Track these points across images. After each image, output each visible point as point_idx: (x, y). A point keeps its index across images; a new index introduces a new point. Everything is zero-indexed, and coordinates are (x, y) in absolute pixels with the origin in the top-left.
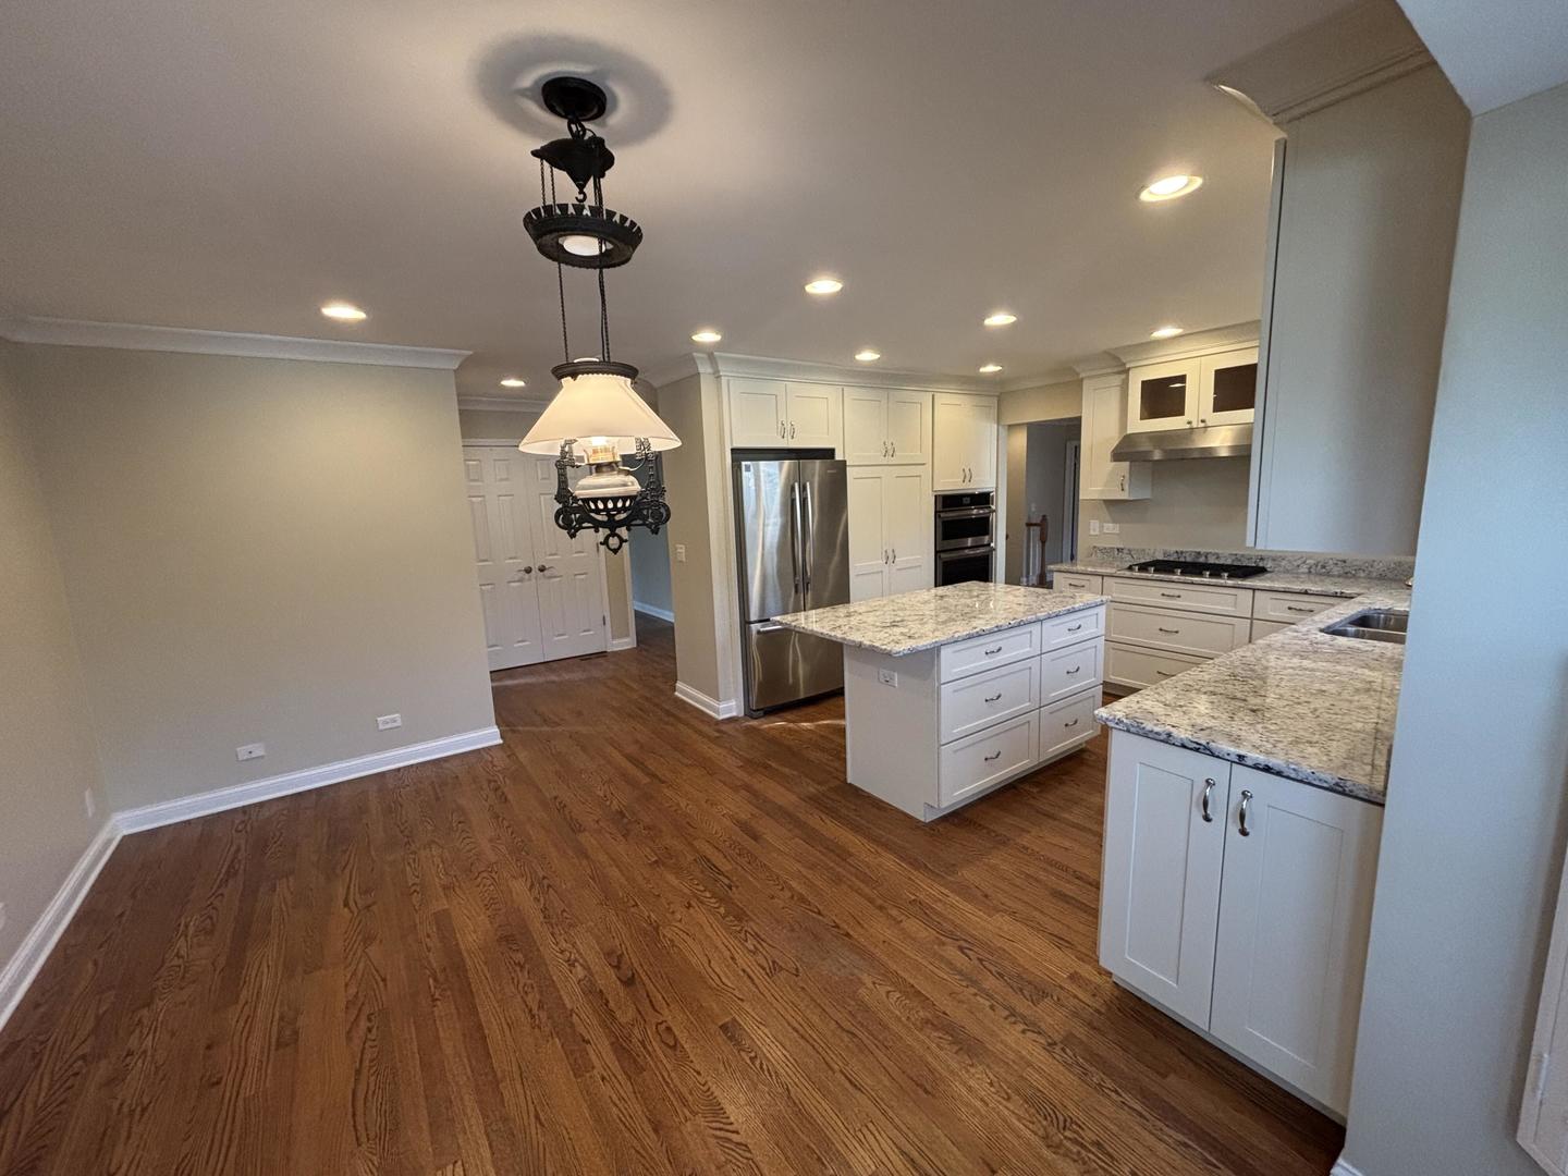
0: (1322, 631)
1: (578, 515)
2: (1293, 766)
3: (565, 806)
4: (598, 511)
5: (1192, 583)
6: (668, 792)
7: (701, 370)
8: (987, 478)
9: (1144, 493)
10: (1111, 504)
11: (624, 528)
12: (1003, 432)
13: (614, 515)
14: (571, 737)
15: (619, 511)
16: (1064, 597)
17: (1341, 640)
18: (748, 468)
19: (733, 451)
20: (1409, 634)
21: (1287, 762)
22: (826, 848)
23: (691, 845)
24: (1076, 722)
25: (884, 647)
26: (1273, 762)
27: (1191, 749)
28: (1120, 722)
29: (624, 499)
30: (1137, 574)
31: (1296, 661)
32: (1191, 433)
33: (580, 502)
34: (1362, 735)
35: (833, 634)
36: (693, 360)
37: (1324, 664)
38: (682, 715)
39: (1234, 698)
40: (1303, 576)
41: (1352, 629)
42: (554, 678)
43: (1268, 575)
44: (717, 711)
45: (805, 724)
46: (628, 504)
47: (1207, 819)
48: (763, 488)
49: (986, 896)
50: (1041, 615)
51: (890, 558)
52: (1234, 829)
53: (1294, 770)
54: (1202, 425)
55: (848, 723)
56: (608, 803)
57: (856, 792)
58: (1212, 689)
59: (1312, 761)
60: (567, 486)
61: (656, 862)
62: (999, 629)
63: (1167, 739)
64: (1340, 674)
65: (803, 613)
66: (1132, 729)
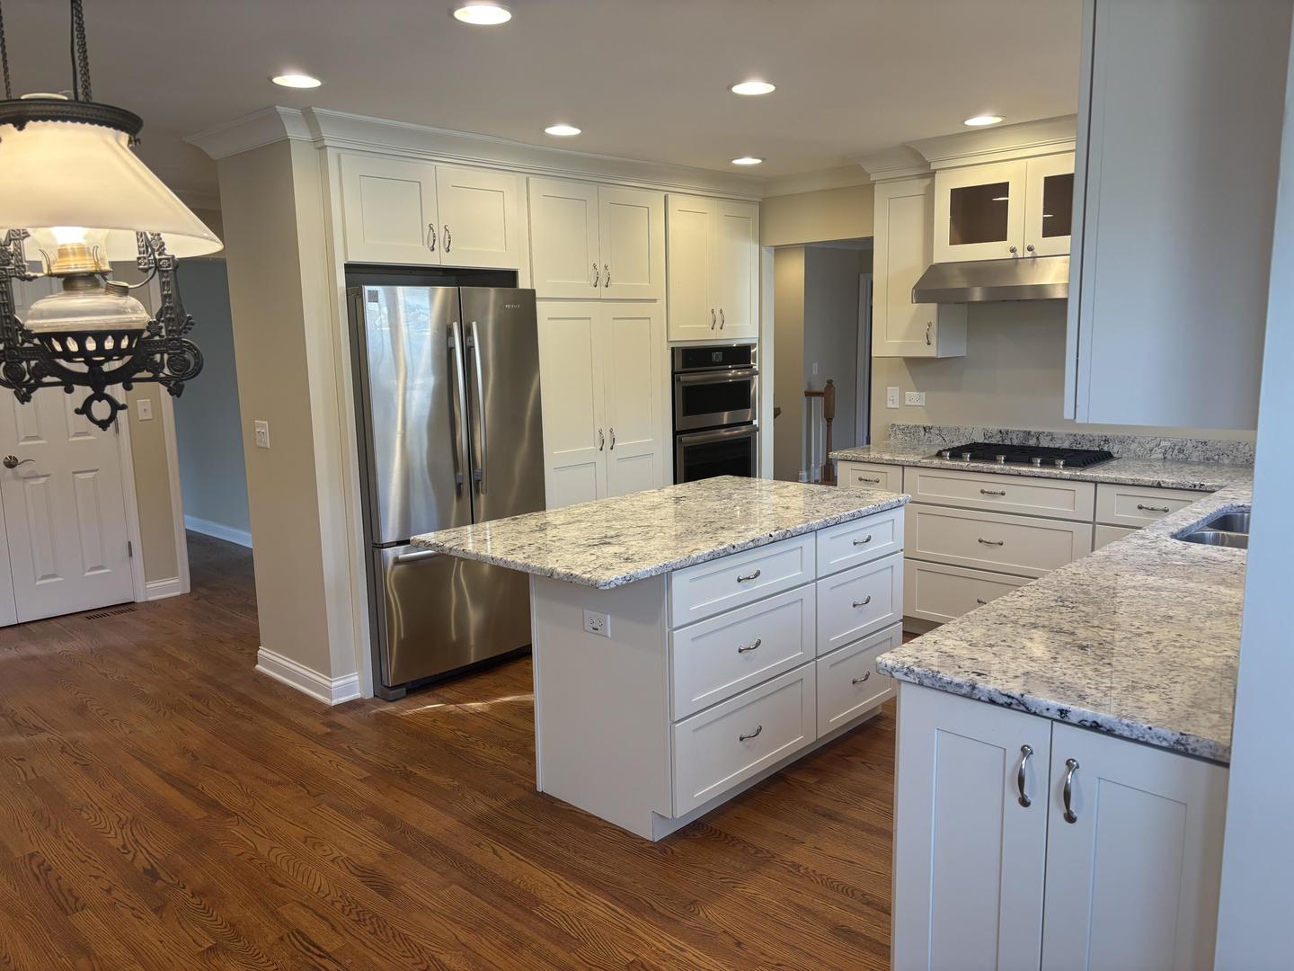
0: (1174, 536)
1: (33, 363)
2: (1126, 721)
3: (50, 869)
4: (68, 355)
5: (1020, 475)
6: (237, 831)
7: (291, 134)
8: (745, 326)
9: (959, 349)
10: (913, 362)
11: (120, 385)
12: (768, 256)
13: (101, 363)
14: (63, 750)
15: (109, 356)
16: (849, 496)
17: (1196, 548)
18: (374, 298)
19: (351, 268)
20: (1252, 536)
21: (1120, 716)
22: (501, 896)
23: (274, 913)
24: (867, 677)
25: (588, 576)
26: (1104, 716)
27: (1002, 705)
28: (910, 671)
29: (118, 335)
30: (948, 463)
31: (1140, 577)
32: (1017, 264)
33: (36, 341)
34: (1212, 674)
35: (510, 558)
36: (277, 118)
37: (1174, 581)
38: (267, 702)
39: (1061, 631)
40: (1157, 464)
41: (1210, 533)
42: (34, 650)
43: (1114, 463)
44: (327, 691)
45: (473, 705)
46: (124, 343)
47: (1024, 802)
48: (404, 330)
49: (739, 944)
50: (815, 523)
51: (607, 442)
52: (1058, 813)
53: (1128, 726)
54: (1028, 254)
55: (538, 698)
56: (130, 857)
57: (552, 806)
58: (1033, 620)
59: (1151, 713)
60: (12, 311)
61: (211, 949)
62: (756, 545)
63: (971, 693)
64: (1191, 593)
65: (469, 528)
66: (926, 682)
